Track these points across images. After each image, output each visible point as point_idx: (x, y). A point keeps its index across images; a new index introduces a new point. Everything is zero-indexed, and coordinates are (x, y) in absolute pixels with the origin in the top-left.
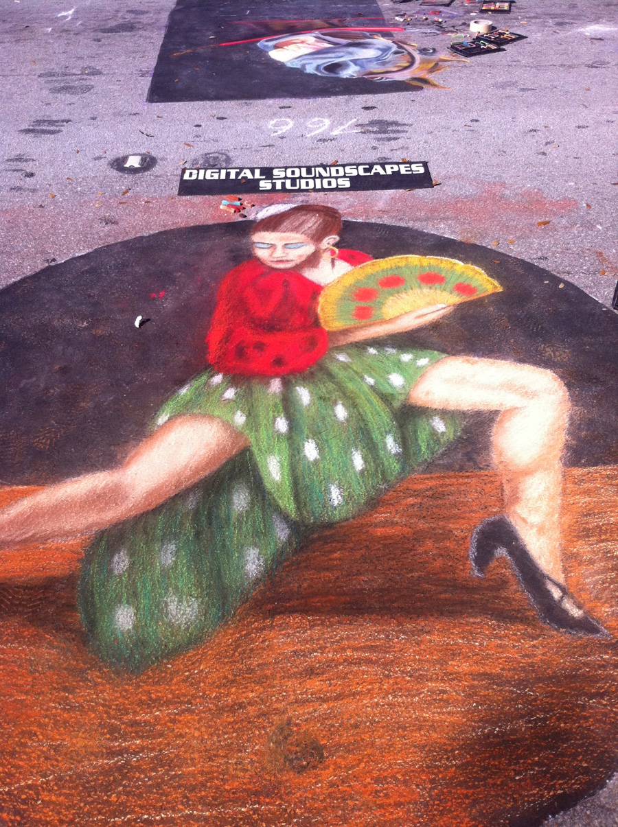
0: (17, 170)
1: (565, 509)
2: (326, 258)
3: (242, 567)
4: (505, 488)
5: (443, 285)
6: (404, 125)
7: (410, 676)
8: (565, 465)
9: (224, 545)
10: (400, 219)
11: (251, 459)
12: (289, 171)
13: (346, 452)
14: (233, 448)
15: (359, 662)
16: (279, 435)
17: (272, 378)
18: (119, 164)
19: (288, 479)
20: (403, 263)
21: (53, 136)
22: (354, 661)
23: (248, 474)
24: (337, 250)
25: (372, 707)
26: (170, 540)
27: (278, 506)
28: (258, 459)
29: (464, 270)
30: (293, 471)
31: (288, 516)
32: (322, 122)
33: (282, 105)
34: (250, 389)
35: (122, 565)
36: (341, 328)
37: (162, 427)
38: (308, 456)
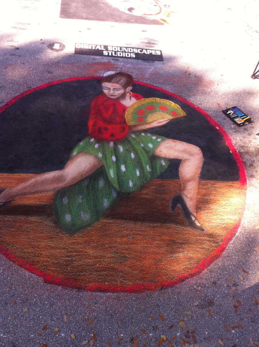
0: (12, 46)
2: (128, 95)
3: (103, 204)
4: (181, 185)
5: (167, 111)
8: (200, 179)
9: (97, 197)
11: (104, 170)
13: (134, 169)
14: (99, 165)
16: (113, 162)
17: (110, 141)
18: (51, 47)
19: (116, 177)
20: (154, 101)
21: (24, 31)
23: (104, 174)
24: (132, 93)
26: (80, 194)
27: (113, 186)
28: (107, 170)
29: (174, 106)
30: (118, 175)
31: (116, 189)
33: (112, 25)
34: (103, 145)
35: (66, 201)
36: (133, 125)
37: (75, 156)
38: (123, 170)
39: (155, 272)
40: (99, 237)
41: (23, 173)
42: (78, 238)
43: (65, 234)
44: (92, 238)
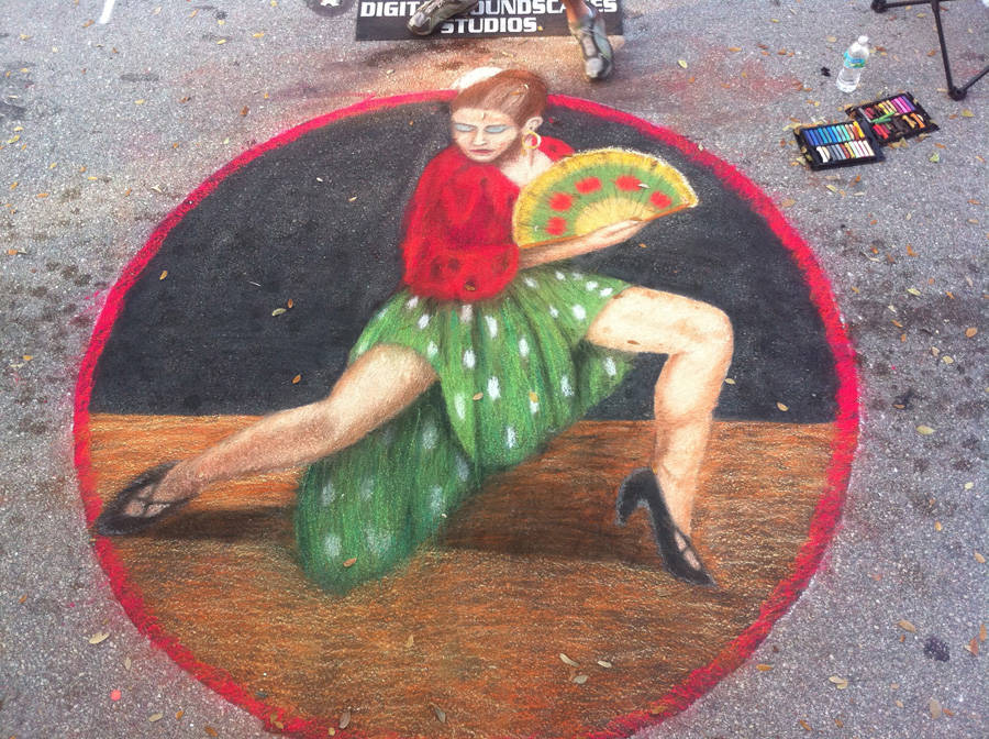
0: (208, 8)
2: (527, 145)
3: (428, 505)
4: (657, 439)
7: (554, 609)
8: (714, 417)
9: (414, 483)
14: (426, 382)
15: (515, 595)
16: (466, 370)
17: (464, 304)
18: (315, 1)
19: (471, 419)
20: (604, 160)
22: (512, 594)
24: (539, 139)
26: (369, 475)
27: (461, 446)
28: (446, 396)
29: (664, 173)
30: (476, 410)
31: (469, 457)
34: (443, 316)
35: (330, 496)
36: (533, 245)
37: (362, 356)
38: (491, 395)
39: (556, 705)
41: (224, 413)
42: (355, 605)
43: (322, 594)
44: (393, 606)
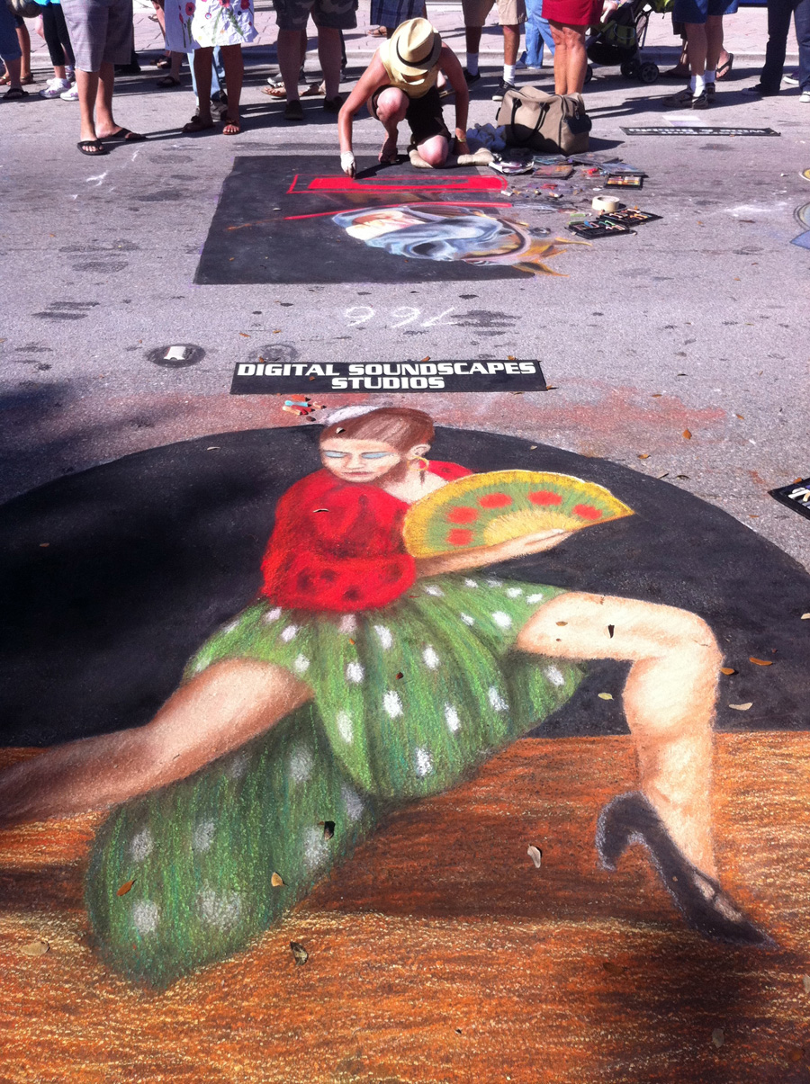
0: (29, 362)
1: (716, 785)
2: (413, 472)
3: (301, 853)
4: (640, 757)
5: (560, 506)
6: (511, 317)
7: (519, 996)
8: (715, 728)
9: (277, 825)
10: (506, 428)
11: (315, 714)
12: (369, 368)
13: (439, 707)
14: (292, 701)
15: (452, 978)
16: (352, 685)
17: (343, 614)
18: (158, 356)
19: (362, 741)
20: (510, 479)
21: (75, 321)
22: (446, 976)
23: (311, 733)
24: (427, 462)
25: (469, 1035)
26: (207, 817)
27: (349, 775)
28: (324, 715)
29: (584, 489)
30: (369, 731)
31: (361, 788)
32: (410, 311)
33: (362, 291)
34: (316, 628)
35: (144, 849)
36: (432, 555)
37: (201, 674)
38: (389, 712)
40: (276, 995)
42: (181, 1004)
43: (124, 988)
44: (245, 1004)
